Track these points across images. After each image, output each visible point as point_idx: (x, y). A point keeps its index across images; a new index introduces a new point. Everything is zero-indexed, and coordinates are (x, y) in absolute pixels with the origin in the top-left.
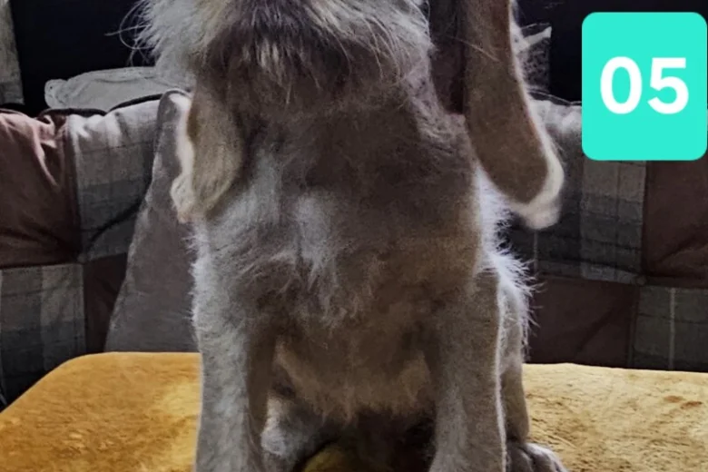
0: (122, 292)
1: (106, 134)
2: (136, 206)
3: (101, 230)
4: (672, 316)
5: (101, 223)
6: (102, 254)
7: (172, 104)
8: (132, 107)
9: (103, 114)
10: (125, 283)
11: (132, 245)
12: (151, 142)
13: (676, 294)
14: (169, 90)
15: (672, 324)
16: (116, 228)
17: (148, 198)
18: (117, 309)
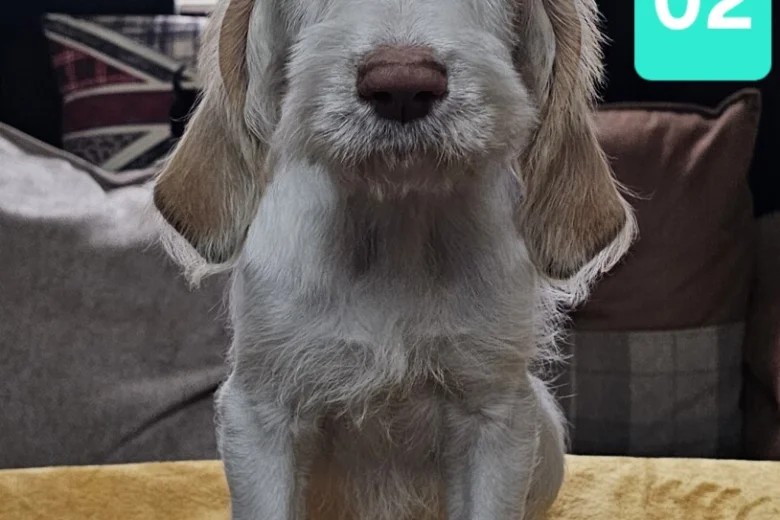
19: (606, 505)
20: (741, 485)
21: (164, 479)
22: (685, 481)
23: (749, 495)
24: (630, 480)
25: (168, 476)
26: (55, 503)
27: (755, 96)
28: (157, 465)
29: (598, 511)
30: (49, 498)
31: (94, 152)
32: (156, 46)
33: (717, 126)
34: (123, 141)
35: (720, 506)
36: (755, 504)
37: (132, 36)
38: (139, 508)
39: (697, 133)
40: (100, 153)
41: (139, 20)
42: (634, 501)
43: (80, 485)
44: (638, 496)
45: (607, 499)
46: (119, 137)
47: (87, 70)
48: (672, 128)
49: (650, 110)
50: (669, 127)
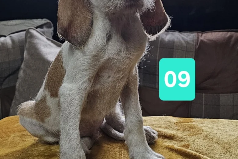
0: (14, 99)
1: (7, 43)
2: (18, 69)
3: (6, 78)
4: (204, 103)
5: (6, 75)
6: (7, 86)
7: (30, 33)
8: (16, 34)
9: (5, 36)
10: (15, 95)
11: (18, 82)
12: (23, 46)
13: (205, 96)
14: (29, 28)
15: (204, 106)
16: (12, 77)
17: (22, 66)
18: (13, 105)
48: (234, 36)
49: (228, 31)
50: (233, 36)
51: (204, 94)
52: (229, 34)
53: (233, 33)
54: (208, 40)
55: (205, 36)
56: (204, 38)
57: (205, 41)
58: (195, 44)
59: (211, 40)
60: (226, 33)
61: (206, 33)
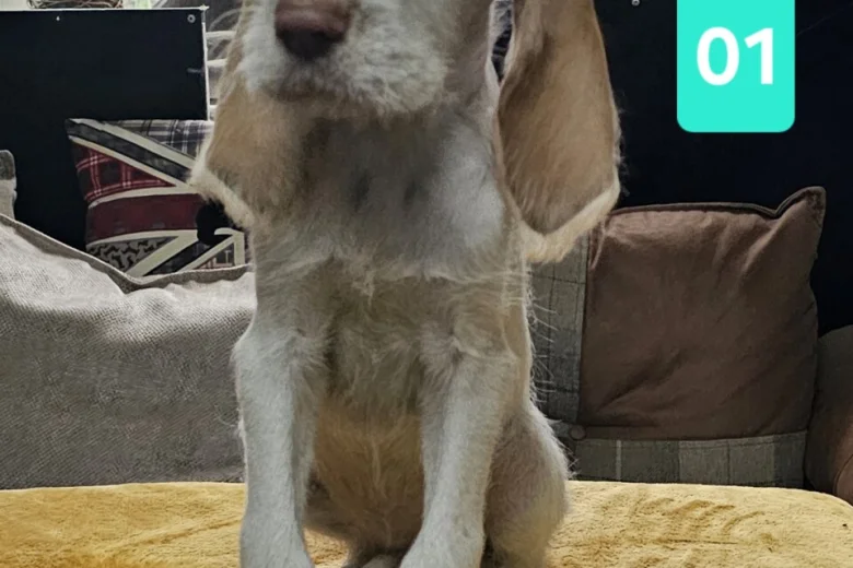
13: (622, 448)
19: (591, 515)
20: (736, 503)
21: (141, 496)
22: (677, 500)
23: (742, 510)
24: (619, 498)
25: (144, 493)
26: (27, 513)
27: (818, 194)
28: (136, 486)
29: (581, 519)
30: (23, 508)
31: (118, 259)
32: (184, 149)
33: (777, 224)
34: (149, 247)
35: (710, 518)
36: (747, 517)
37: (159, 139)
38: (112, 517)
39: (756, 232)
40: (124, 259)
41: (168, 123)
42: (621, 512)
43: (54, 500)
44: (626, 510)
45: (593, 510)
46: (144, 242)
47: (112, 174)
48: (729, 227)
49: (706, 209)
50: (725, 227)
51: (619, 443)
52: (709, 218)
53: (724, 215)
54: (632, 237)
55: (620, 226)
56: (619, 232)
57: (624, 241)
58: (584, 252)
59: (643, 240)
60: (699, 213)
61: (624, 215)
